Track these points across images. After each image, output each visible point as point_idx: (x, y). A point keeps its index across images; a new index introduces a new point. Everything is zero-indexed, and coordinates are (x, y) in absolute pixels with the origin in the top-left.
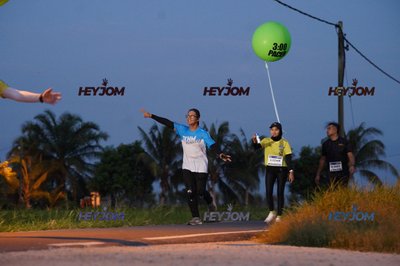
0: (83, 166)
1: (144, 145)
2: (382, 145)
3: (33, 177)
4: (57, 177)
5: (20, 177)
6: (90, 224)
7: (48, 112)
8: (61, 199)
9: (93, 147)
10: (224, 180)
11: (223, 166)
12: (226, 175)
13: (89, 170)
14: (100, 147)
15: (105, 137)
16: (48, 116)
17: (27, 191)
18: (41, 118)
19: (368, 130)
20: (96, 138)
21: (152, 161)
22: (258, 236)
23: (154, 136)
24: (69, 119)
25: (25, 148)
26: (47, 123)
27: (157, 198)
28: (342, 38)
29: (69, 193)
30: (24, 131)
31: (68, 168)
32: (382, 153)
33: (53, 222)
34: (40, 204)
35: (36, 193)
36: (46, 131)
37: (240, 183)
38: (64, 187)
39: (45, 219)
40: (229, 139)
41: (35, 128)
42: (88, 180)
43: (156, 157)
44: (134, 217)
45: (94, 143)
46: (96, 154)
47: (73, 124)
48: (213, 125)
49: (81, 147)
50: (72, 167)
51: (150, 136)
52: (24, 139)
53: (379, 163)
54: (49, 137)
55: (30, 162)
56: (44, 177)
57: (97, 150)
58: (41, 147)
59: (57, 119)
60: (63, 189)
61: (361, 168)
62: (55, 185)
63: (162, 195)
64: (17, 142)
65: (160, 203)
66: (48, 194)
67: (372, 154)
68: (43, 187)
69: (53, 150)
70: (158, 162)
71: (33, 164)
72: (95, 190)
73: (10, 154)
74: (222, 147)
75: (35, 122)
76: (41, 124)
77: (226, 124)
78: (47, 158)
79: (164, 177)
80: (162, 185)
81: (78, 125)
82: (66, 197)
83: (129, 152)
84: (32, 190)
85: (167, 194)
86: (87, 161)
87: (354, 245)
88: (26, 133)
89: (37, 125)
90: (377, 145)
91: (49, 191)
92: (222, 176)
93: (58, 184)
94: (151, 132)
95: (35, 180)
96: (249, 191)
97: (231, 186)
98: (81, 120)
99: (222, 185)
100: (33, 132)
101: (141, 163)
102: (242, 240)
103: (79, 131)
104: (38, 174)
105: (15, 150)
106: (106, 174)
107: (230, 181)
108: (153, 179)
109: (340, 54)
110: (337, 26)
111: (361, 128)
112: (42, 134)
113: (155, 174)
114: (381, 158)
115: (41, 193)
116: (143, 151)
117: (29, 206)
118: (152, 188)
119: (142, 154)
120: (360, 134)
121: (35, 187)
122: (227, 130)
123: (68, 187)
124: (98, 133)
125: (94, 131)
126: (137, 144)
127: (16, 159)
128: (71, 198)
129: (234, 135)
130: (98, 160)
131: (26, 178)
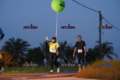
0: (23, 54)
1: (41, 48)
2: (113, 48)
3: (8, 58)
4: (15, 57)
5: (4, 58)
6: (24, 72)
7: (13, 38)
8: (16, 64)
9: (26, 49)
10: (65, 58)
11: (65, 54)
12: (66, 57)
13: (25, 56)
14: (28, 49)
15: (30, 45)
16: (13, 39)
17: (6, 62)
18: (10, 40)
19: (108, 43)
20: (27, 46)
21: (44, 52)
22: (75, 75)
23: (44, 45)
24: (19, 40)
25: (6, 49)
26: (12, 41)
27: (45, 64)
28: (100, 16)
29: (19, 62)
30: (5, 44)
31: (18, 55)
32: (113, 50)
33: (13, 71)
34: (10, 66)
35: (9, 63)
36: (12, 44)
37: (70, 59)
38: (17, 60)
39: (11, 70)
40: (67, 46)
41: (9, 43)
42: (25, 59)
43: (45, 51)
44: (38, 70)
45: (26, 47)
46: (27, 51)
47: (20, 42)
48: (62, 42)
49: (22, 48)
50: (20, 54)
51: (43, 45)
52: (5, 46)
53: (112, 53)
54: (13, 46)
55: (7, 53)
56: (11, 58)
57: (27, 49)
58: (10, 49)
59: (15, 40)
60: (17, 61)
61: (106, 55)
62: (15, 60)
63: (47, 63)
64: (3, 47)
65: (46, 65)
66: (12, 63)
67: (110, 50)
68: (11, 61)
69: (14, 49)
70: (45, 53)
71: (8, 54)
72: (27, 61)
73: (1, 51)
74: (65, 48)
75: (9, 41)
76: (10, 42)
77: (66, 41)
78: (12, 52)
79: (47, 57)
80: (47, 60)
81: (21, 42)
82: (18, 63)
83: (37, 50)
84: (8, 61)
85: (48, 63)
86: (24, 53)
87: (103, 78)
88: (6, 44)
89: (9, 42)
90: (111, 48)
91: (13, 62)
92: (65, 57)
93: (16, 60)
94: (44, 44)
95: (9, 59)
96: (73, 62)
97: (67, 60)
98: (22, 40)
99: (65, 60)
100: (8, 44)
101: (40, 53)
102: (70, 77)
103: (22, 44)
104: (9, 57)
105: (2, 49)
106: (30, 57)
107: (67, 59)
108: (44, 58)
109: (100, 21)
110: (99, 12)
111: (106, 43)
112: (11, 45)
113: (45, 56)
114: (112, 52)
115: (10, 63)
116: (41, 50)
117: (7, 66)
118: (44, 61)
119: (41, 51)
120: (106, 44)
121: (9, 61)
122: (66, 43)
123: (19, 61)
124: (27, 44)
125: (26, 44)
126: (39, 47)
127: (3, 52)
128: (19, 64)
129: (68, 45)
130: (28, 53)
131: (6, 58)
